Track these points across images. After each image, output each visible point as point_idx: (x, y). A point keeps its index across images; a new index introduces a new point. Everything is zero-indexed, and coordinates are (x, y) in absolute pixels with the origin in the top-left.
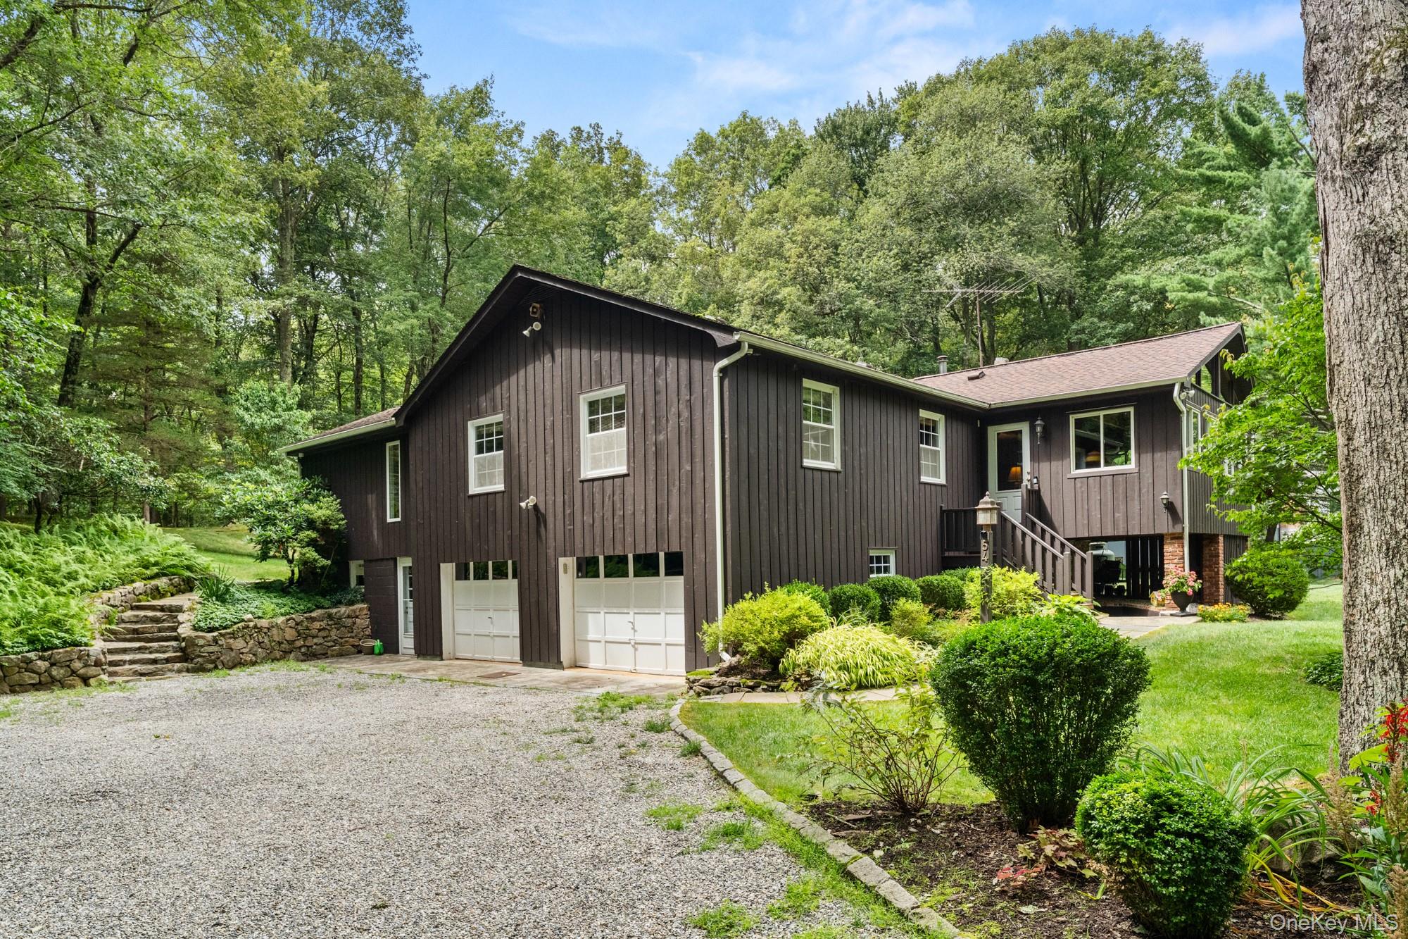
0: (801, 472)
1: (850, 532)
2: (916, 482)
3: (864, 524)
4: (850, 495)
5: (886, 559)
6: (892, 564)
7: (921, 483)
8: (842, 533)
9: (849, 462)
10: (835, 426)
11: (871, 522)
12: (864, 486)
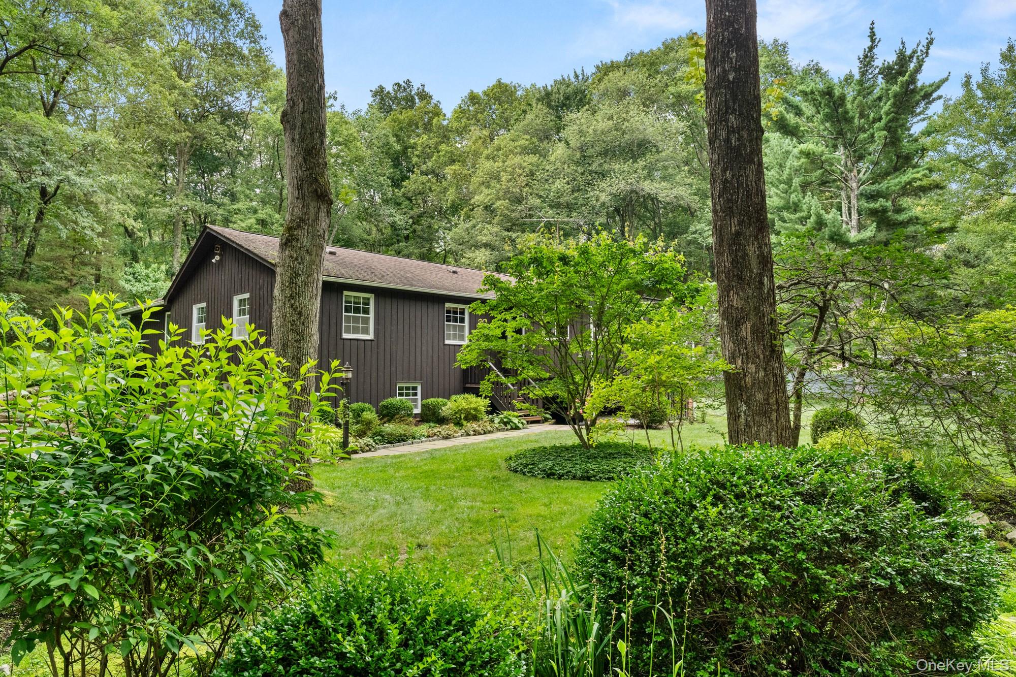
0: (340, 343)
1: (381, 374)
2: (441, 344)
3: (393, 369)
4: (382, 353)
5: (415, 388)
6: (419, 391)
7: (445, 345)
8: (374, 374)
9: (381, 335)
10: (371, 315)
11: (400, 368)
12: (394, 348)
